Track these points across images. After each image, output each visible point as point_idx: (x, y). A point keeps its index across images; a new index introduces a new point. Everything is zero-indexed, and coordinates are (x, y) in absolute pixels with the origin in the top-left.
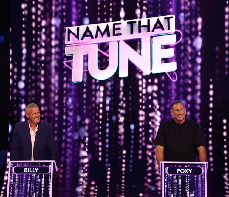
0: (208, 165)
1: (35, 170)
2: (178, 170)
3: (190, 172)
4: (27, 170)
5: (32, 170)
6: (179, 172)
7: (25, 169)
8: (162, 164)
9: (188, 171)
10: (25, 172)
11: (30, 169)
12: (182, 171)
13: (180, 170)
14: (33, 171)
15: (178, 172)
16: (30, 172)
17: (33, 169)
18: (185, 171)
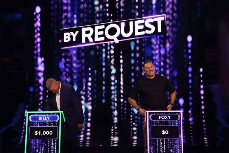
0: (183, 113)
1: (47, 118)
2: (159, 116)
3: (169, 118)
4: (41, 118)
5: (44, 118)
6: (161, 118)
7: (39, 117)
8: (147, 113)
9: (168, 117)
10: (39, 119)
11: (43, 117)
12: (163, 117)
13: (161, 117)
14: (46, 119)
15: (159, 118)
16: (43, 119)
17: (46, 117)
18: (165, 117)
